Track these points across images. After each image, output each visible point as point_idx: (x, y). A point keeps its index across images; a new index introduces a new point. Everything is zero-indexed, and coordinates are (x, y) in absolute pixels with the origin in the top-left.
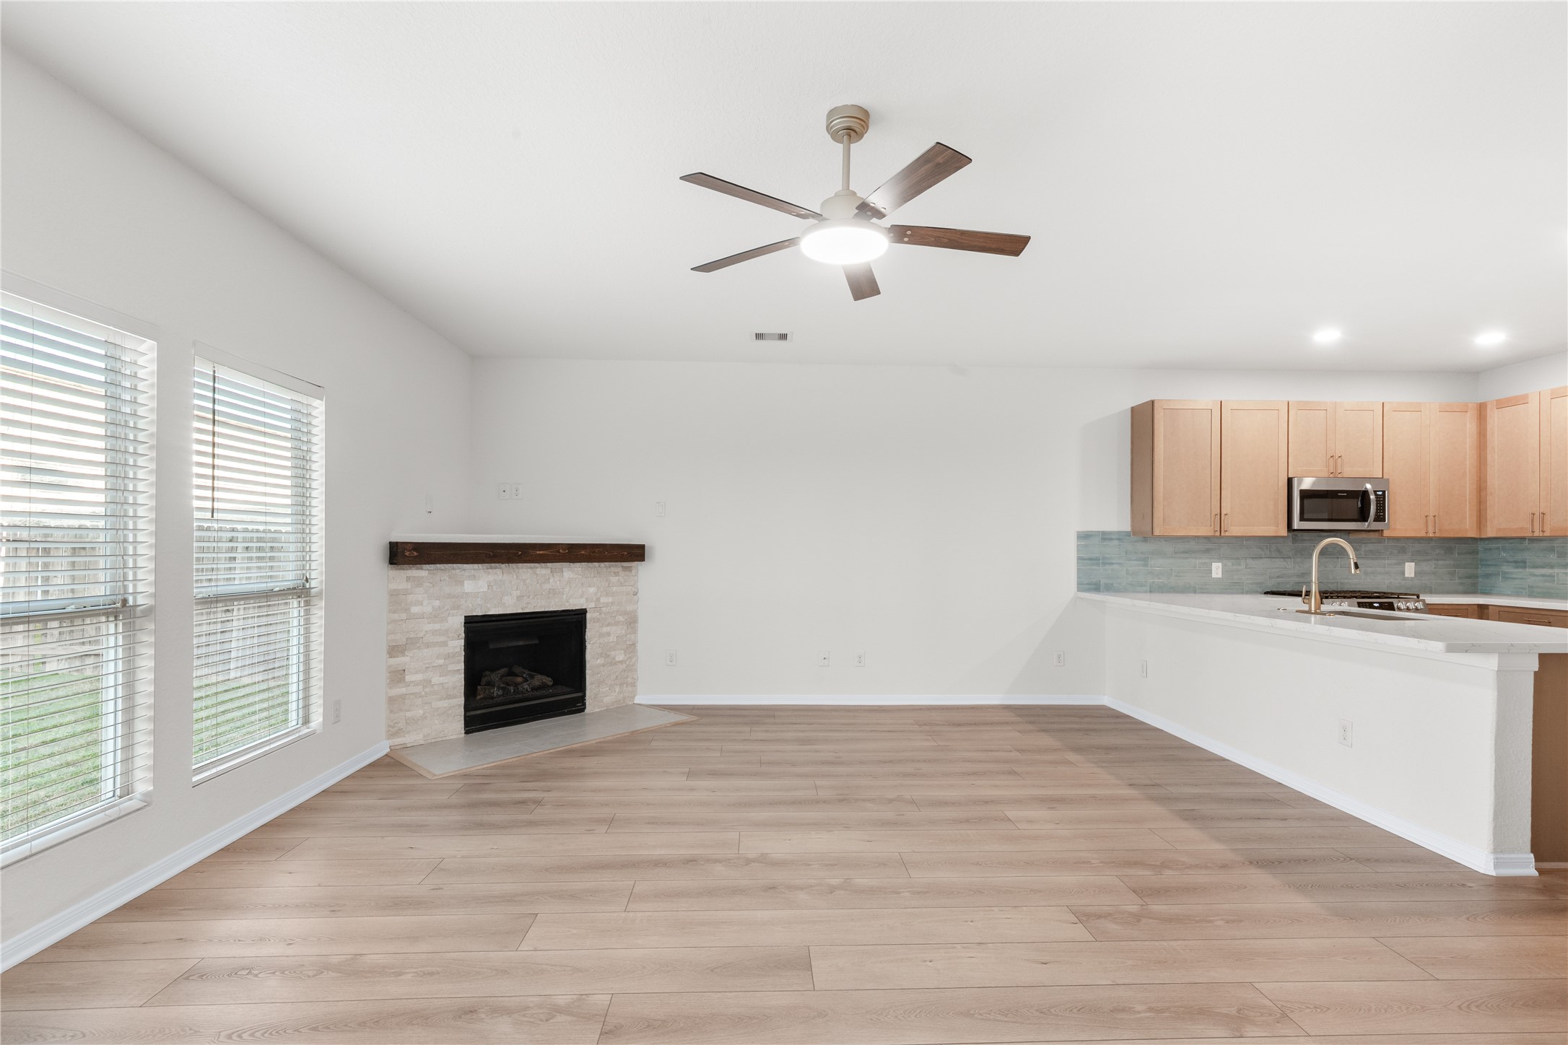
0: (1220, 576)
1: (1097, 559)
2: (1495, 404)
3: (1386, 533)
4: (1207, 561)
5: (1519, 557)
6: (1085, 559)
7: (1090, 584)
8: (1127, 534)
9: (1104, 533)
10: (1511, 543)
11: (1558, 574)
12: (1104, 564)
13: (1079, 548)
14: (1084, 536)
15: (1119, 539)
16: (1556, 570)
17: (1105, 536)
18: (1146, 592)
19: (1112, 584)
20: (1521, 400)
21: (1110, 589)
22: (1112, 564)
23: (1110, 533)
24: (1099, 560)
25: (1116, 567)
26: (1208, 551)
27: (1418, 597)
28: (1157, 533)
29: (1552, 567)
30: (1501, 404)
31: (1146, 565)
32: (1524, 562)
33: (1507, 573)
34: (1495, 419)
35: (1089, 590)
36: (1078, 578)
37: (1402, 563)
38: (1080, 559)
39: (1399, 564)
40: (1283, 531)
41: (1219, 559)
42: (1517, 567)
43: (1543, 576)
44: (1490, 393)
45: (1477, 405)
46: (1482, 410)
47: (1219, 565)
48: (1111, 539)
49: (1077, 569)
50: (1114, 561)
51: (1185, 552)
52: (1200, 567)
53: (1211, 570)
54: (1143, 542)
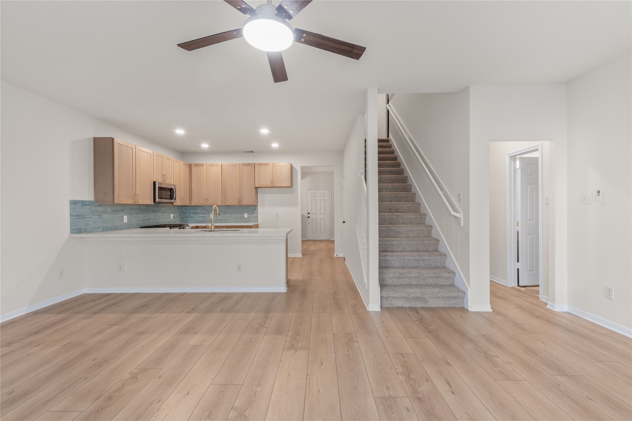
0: (127, 222)
1: (80, 216)
3: (175, 204)
4: (122, 215)
5: (195, 211)
6: (74, 216)
7: (76, 230)
8: (93, 202)
9: (83, 201)
12: (83, 218)
13: (71, 209)
14: (73, 203)
15: (89, 205)
16: (205, 215)
17: (84, 203)
18: (101, 231)
19: (87, 229)
20: (201, 165)
21: (86, 231)
22: (86, 218)
23: (86, 201)
24: (81, 216)
25: (88, 219)
26: (122, 210)
28: (116, 202)
29: (204, 214)
30: (196, 165)
31: (100, 218)
32: (197, 213)
33: (192, 216)
34: (194, 169)
35: (76, 233)
36: (71, 226)
37: (170, 214)
38: (71, 215)
39: (169, 214)
40: (153, 203)
41: (126, 214)
42: (195, 214)
43: (202, 217)
44: (193, 161)
45: (189, 164)
46: (190, 166)
47: (126, 216)
48: (86, 205)
49: (70, 222)
50: (87, 216)
51: (115, 211)
52: (120, 218)
53: (123, 219)
54: (99, 206)
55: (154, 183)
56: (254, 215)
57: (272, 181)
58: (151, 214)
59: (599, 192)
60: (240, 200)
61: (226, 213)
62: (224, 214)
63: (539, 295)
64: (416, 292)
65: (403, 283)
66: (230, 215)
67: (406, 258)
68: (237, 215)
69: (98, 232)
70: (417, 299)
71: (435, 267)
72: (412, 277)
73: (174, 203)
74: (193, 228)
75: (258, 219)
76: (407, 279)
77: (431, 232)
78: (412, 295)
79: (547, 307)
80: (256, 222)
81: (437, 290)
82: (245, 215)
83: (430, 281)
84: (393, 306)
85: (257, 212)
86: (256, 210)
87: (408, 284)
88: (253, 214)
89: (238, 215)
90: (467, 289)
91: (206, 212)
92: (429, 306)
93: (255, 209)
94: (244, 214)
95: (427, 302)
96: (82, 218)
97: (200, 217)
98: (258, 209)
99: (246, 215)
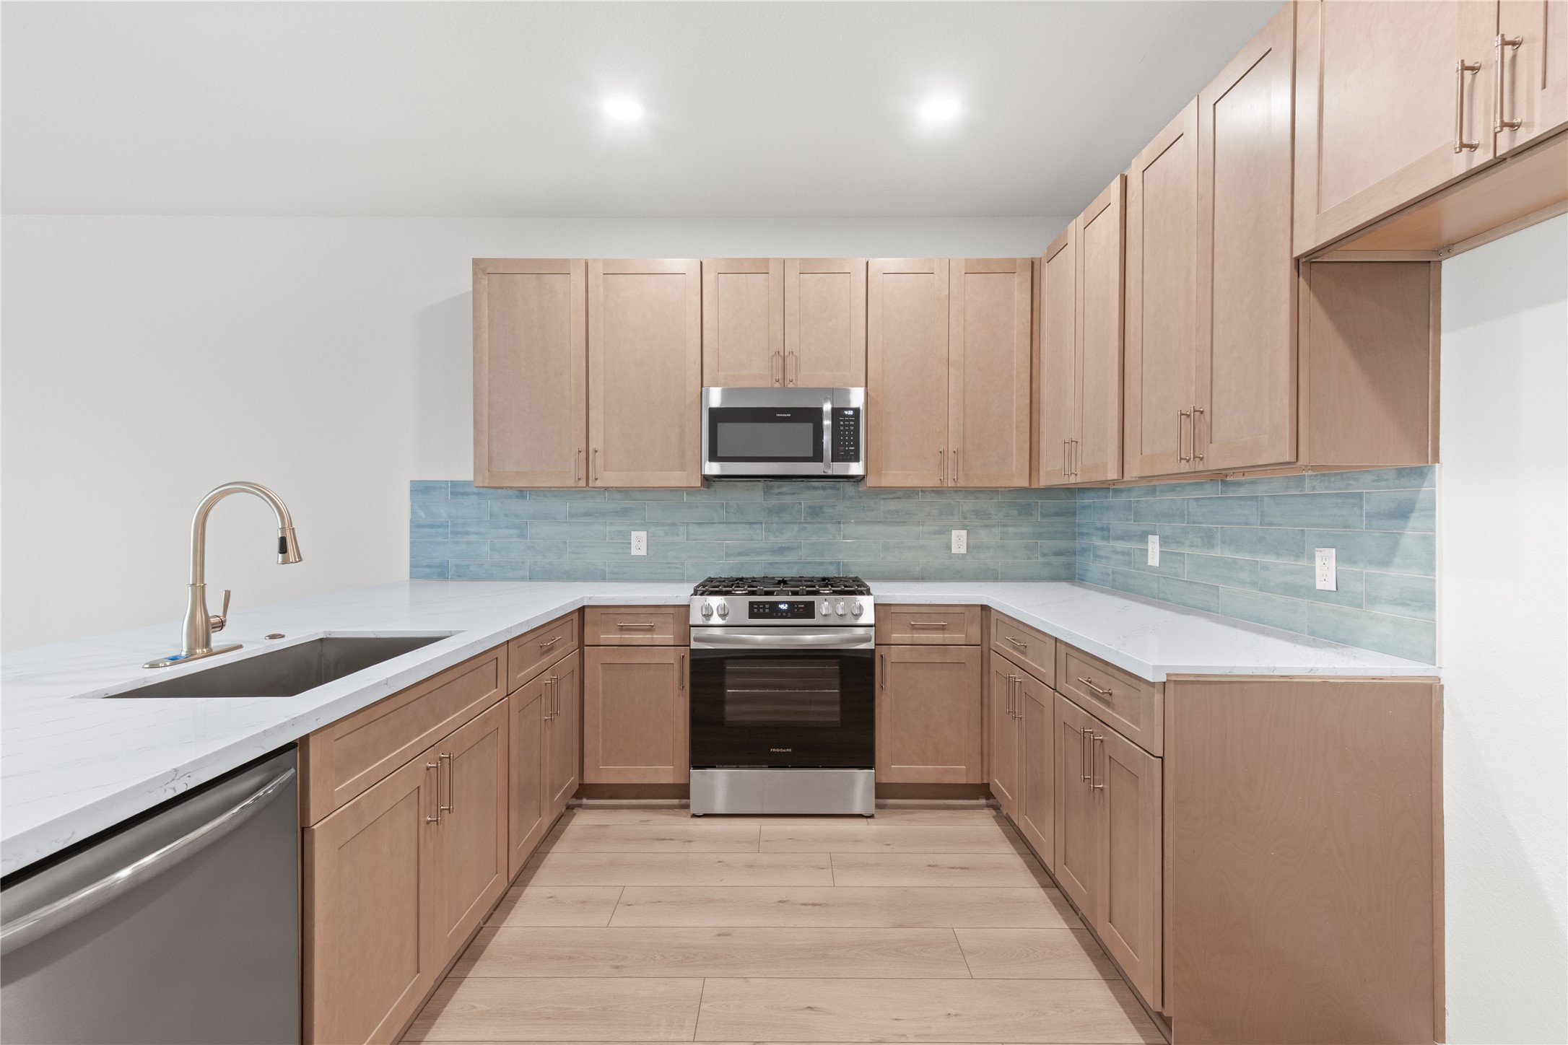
0: (642, 550)
1: (444, 526)
2: (1046, 254)
3: (870, 481)
4: (624, 528)
5: (1105, 519)
6: (423, 527)
7: (430, 567)
9: (454, 484)
12: (455, 533)
13: (414, 508)
14: (421, 490)
15: (478, 494)
17: (456, 489)
18: (523, 580)
19: (468, 566)
20: (1063, 241)
21: (463, 574)
22: (467, 533)
23: (464, 484)
24: (447, 527)
25: (473, 538)
26: (624, 512)
29: (1129, 537)
31: (522, 536)
32: (1109, 528)
33: (1096, 547)
35: (429, 577)
36: (412, 557)
37: (945, 531)
38: (413, 526)
39: (934, 528)
41: (643, 525)
42: (1103, 538)
43: (1122, 553)
47: (643, 535)
48: (467, 494)
49: (411, 543)
50: (470, 529)
51: (590, 515)
52: (612, 539)
53: (630, 543)
54: (517, 497)
56: (1398, 576)
58: (796, 527)
61: (1208, 539)
62: (1203, 545)
69: (510, 579)
75: (1431, 628)
80: (1413, 655)
82: (1318, 562)
85: (1428, 541)
86: (1415, 521)
88: (1385, 563)
89: (1272, 562)
93: (1403, 512)
94: (1313, 558)
96: (452, 533)
97: (1118, 552)
98: (1431, 510)
99: (1325, 568)
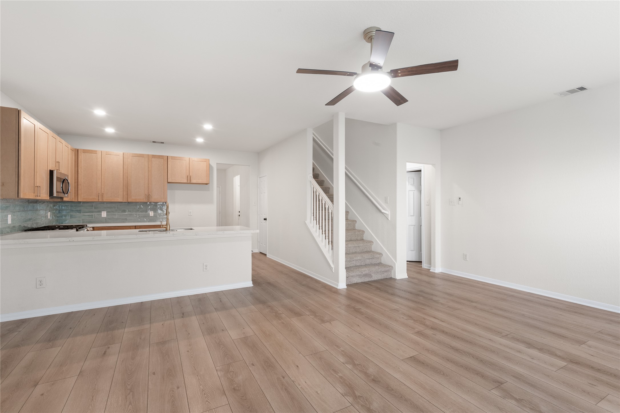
0: (10, 223)
2: (82, 151)
4: (7, 214)
5: (78, 209)
10: (75, 204)
11: (94, 215)
26: (7, 208)
27: (87, 226)
29: (92, 212)
30: (85, 151)
34: (81, 156)
40: (49, 198)
41: (10, 213)
44: (82, 146)
45: (75, 149)
46: (77, 152)
47: (10, 216)
52: (4, 218)
53: (8, 219)
55: (51, 172)
57: (189, 177)
59: (460, 198)
60: (148, 196)
61: (124, 211)
62: (122, 212)
63: (422, 265)
64: (366, 271)
65: (351, 265)
66: (129, 213)
67: (349, 246)
68: (139, 213)
70: (366, 275)
71: (366, 252)
72: (357, 260)
73: (64, 198)
74: (94, 229)
76: (354, 262)
77: (355, 225)
78: (364, 273)
79: (430, 271)
81: (377, 267)
83: (368, 262)
84: (351, 283)
87: (355, 265)
89: (141, 213)
90: (395, 264)
91: (96, 210)
92: (373, 280)
93: (164, 206)
95: (371, 277)
97: (86, 216)
99: (151, 214)
